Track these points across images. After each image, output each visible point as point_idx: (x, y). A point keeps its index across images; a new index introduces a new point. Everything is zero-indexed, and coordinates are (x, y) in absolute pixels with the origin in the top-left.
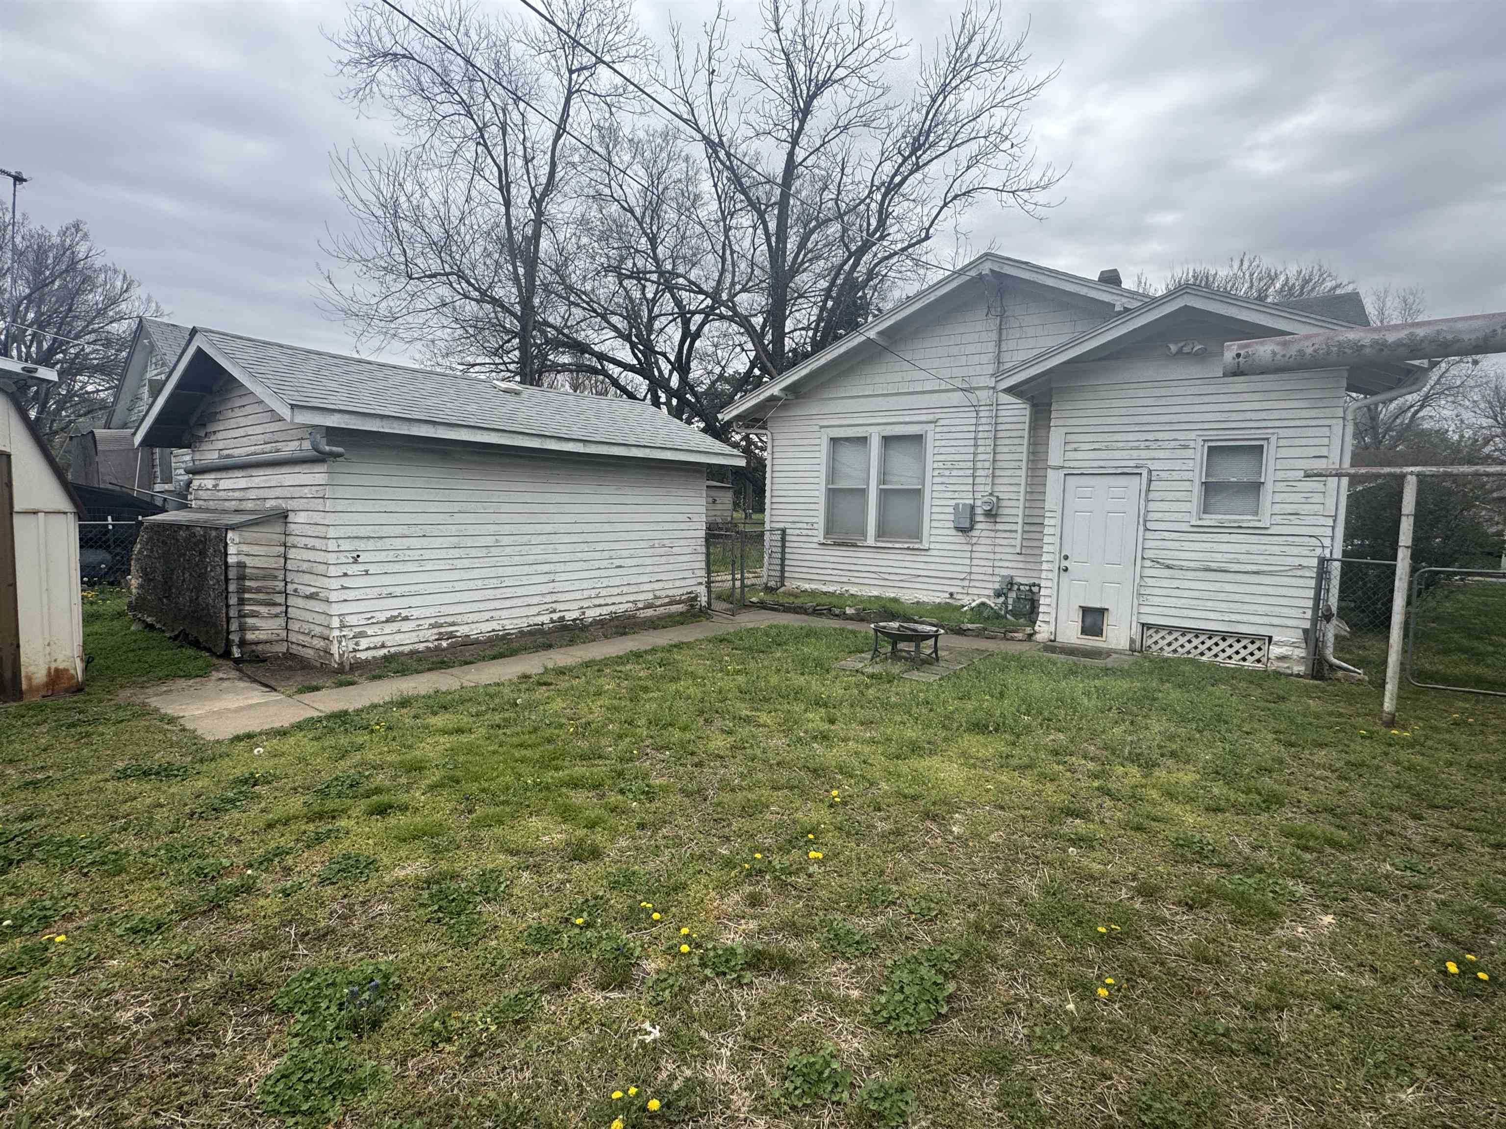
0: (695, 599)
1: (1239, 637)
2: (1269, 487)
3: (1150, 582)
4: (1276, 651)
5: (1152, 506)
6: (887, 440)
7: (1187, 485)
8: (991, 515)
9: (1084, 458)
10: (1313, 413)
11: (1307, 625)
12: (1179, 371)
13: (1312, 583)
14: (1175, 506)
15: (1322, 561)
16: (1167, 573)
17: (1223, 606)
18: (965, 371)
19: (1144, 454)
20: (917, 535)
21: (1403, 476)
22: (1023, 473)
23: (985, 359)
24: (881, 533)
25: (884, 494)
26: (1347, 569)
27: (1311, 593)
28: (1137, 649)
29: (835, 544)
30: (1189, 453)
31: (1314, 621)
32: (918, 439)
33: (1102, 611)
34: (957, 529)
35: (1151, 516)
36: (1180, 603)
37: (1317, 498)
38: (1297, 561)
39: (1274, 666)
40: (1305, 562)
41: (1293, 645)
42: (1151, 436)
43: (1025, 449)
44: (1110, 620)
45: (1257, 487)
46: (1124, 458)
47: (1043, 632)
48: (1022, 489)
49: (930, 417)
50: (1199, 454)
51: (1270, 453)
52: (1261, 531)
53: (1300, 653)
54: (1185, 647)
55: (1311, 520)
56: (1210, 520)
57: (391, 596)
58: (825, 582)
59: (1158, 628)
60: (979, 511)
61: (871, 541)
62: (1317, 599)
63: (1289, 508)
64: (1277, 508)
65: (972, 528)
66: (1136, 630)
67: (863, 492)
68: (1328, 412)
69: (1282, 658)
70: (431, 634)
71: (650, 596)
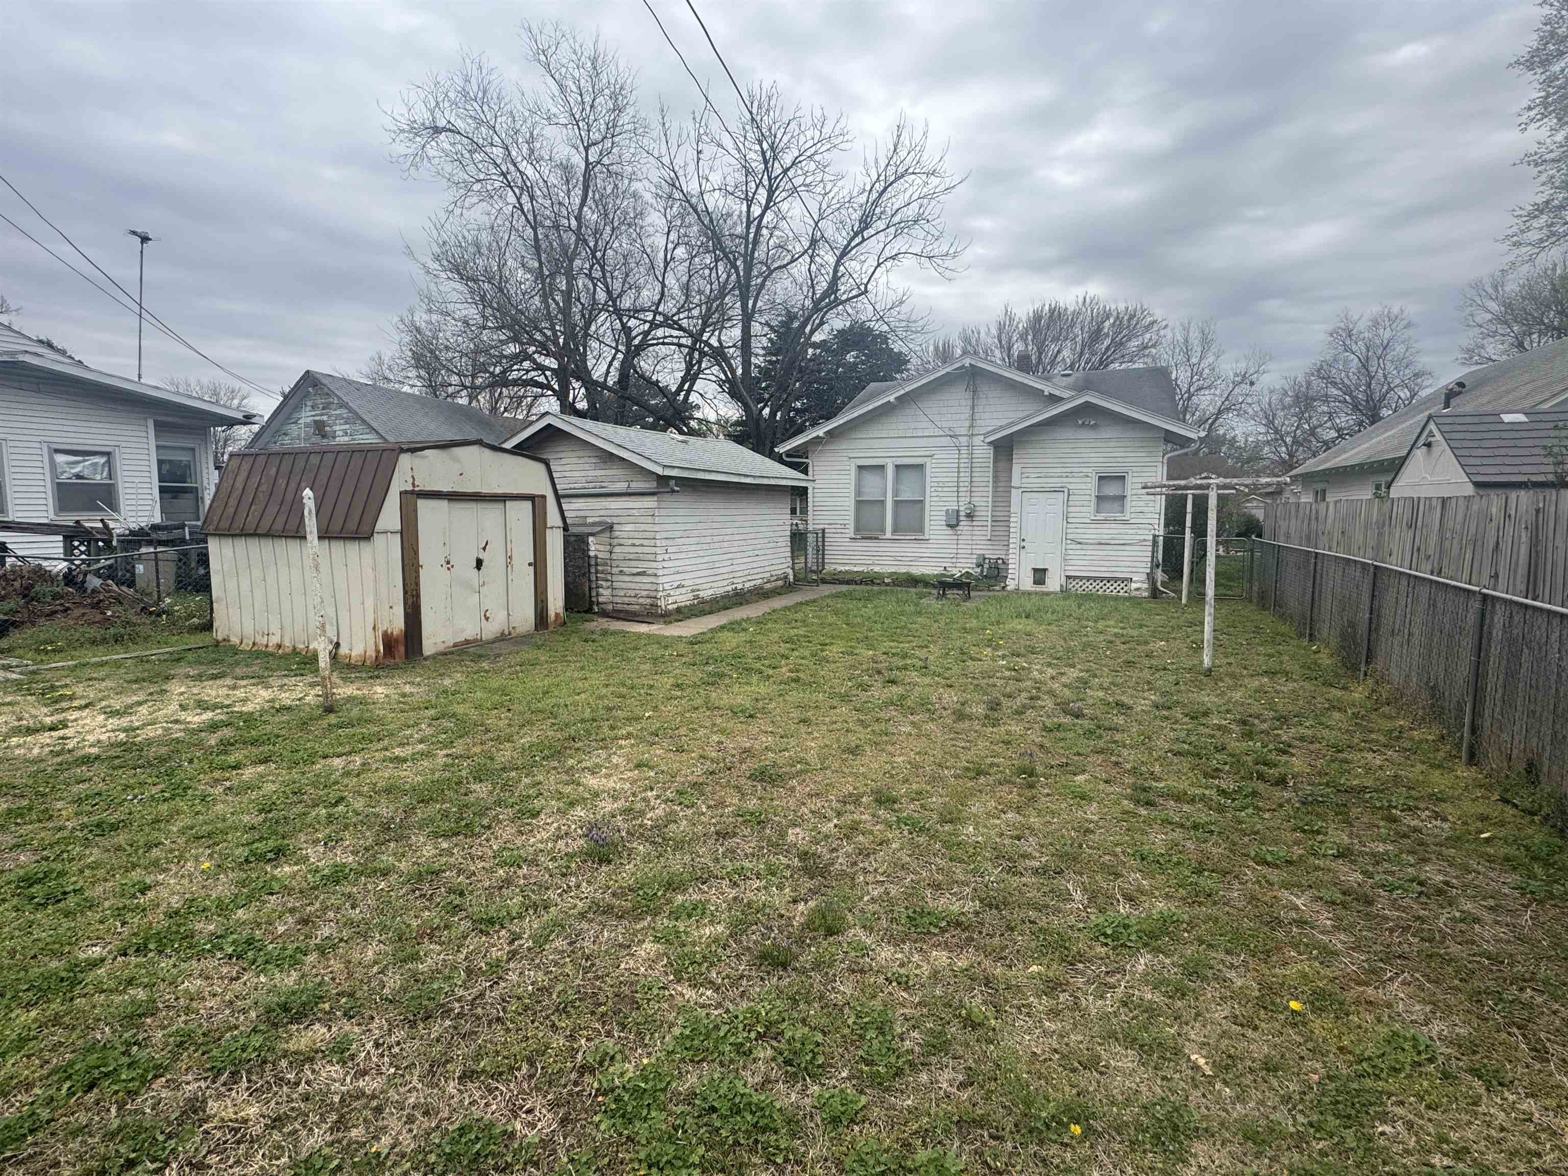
0: (786, 577)
1: (1116, 580)
2: (1129, 498)
3: (1070, 552)
4: (1134, 586)
5: (1070, 509)
6: (898, 467)
7: (1088, 498)
8: (970, 516)
9: (1033, 481)
10: (1148, 459)
11: (1148, 571)
12: (1084, 434)
13: (1150, 548)
14: (1083, 509)
15: (1155, 536)
16: (1079, 546)
17: (1108, 564)
18: (950, 424)
19: (1065, 480)
20: (921, 530)
21: (1187, 495)
22: (990, 489)
23: (963, 417)
24: (895, 531)
25: (897, 503)
26: (1166, 540)
27: (1150, 554)
28: (1065, 592)
29: (863, 538)
30: (1089, 480)
31: (1152, 568)
32: (920, 467)
33: (1045, 570)
34: (948, 525)
35: (1070, 515)
36: (1086, 563)
37: (1151, 504)
38: (1142, 537)
39: (1134, 594)
40: (1146, 538)
41: (1142, 582)
42: (1068, 470)
43: (991, 474)
44: (1049, 574)
45: (1124, 497)
46: (1055, 482)
47: (1011, 585)
48: (990, 499)
49: (928, 453)
50: (1094, 480)
51: (1129, 480)
52: (1125, 522)
53: (1146, 586)
54: (1089, 587)
55: (1149, 516)
56: (1100, 516)
57: (678, 573)
58: (855, 565)
59: (1075, 578)
60: (962, 514)
61: (888, 535)
62: (1153, 557)
63: (1139, 510)
64: (1133, 510)
65: (957, 525)
66: (1063, 579)
67: (882, 503)
68: (1153, 459)
69: (1137, 589)
70: (690, 596)
71: (768, 575)
